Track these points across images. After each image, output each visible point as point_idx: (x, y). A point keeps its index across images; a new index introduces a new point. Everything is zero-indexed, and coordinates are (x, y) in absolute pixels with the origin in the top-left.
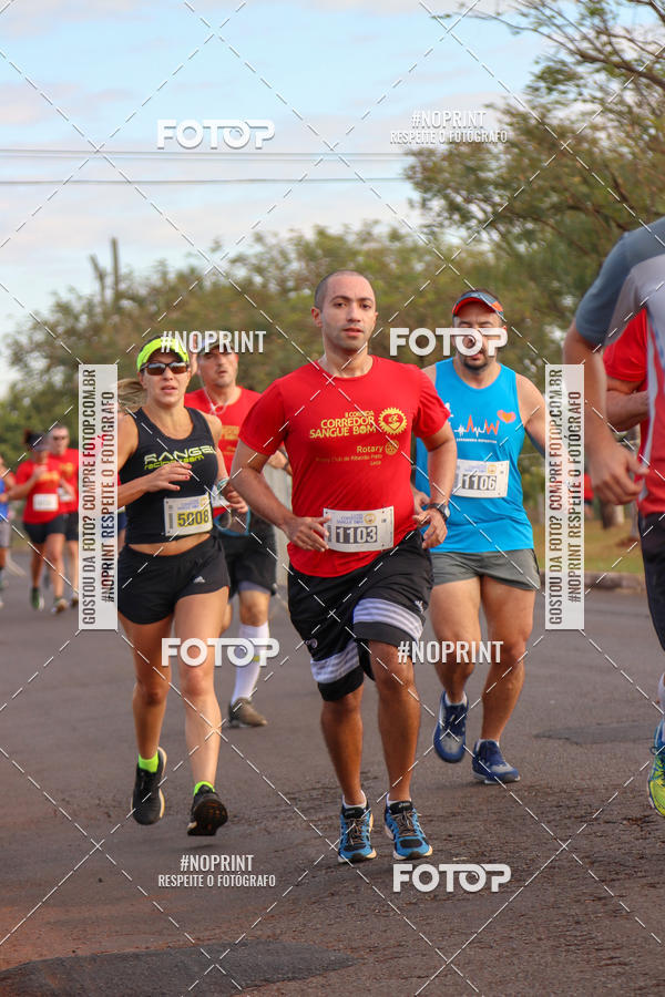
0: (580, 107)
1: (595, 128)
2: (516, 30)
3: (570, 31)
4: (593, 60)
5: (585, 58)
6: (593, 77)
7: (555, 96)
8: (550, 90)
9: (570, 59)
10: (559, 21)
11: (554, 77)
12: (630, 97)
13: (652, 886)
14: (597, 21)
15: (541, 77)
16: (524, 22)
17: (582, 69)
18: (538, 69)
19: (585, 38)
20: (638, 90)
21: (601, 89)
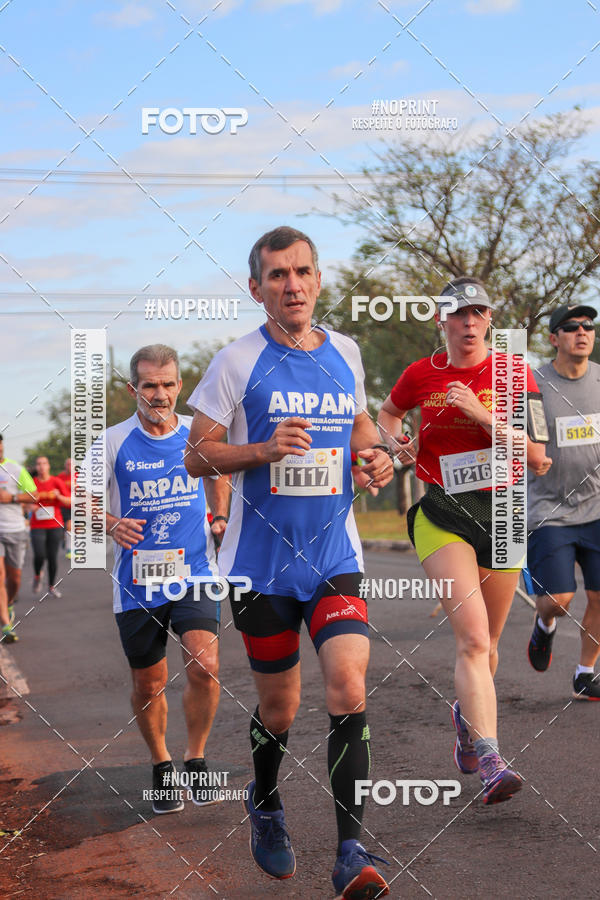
0: (383, 268)
1: (392, 280)
2: (345, 223)
3: (378, 224)
4: (390, 240)
5: (387, 239)
6: (391, 250)
7: (369, 261)
8: (366, 258)
9: (377, 240)
10: (371, 218)
11: (368, 250)
12: (413, 262)
13: (426, 724)
14: (393, 218)
15: (361, 250)
16: (350, 219)
17: (386, 246)
18: (359, 246)
19: (386, 228)
20: (418, 257)
21: (397, 257)
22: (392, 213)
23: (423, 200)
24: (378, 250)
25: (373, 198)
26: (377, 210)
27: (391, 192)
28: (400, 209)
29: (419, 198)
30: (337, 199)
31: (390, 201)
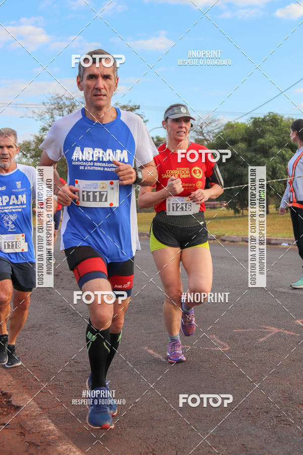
22: (52, 117)
23: (63, 114)
24: (47, 130)
25: (46, 112)
26: (47, 116)
27: (52, 110)
28: (55, 116)
29: (61, 112)
30: (34, 112)
31: (52, 113)
